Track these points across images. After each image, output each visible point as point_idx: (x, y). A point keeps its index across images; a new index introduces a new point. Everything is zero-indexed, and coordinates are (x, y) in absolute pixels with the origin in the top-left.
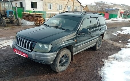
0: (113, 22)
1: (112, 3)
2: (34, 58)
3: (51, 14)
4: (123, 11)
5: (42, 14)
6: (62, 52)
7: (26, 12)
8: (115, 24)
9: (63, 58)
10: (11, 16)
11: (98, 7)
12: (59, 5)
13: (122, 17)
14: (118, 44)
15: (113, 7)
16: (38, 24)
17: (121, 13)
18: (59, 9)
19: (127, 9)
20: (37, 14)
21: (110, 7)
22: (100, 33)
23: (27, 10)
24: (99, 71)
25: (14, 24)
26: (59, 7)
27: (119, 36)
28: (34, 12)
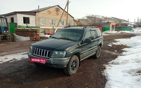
0: (107, 35)
1: (103, 17)
2: (52, 63)
3: (45, 29)
4: (114, 24)
5: (37, 29)
6: (73, 58)
7: (19, 27)
8: (109, 37)
9: (74, 63)
10: (6, 32)
11: (91, 21)
12: (53, 20)
13: (114, 30)
14: (114, 53)
15: (105, 20)
16: (34, 40)
17: (112, 26)
18: (53, 24)
19: (118, 22)
20: (33, 29)
21: (102, 21)
22: (98, 43)
23: (20, 26)
24: (102, 73)
25: (8, 40)
26: (53, 21)
27: (114, 47)
28: (27, 27)
